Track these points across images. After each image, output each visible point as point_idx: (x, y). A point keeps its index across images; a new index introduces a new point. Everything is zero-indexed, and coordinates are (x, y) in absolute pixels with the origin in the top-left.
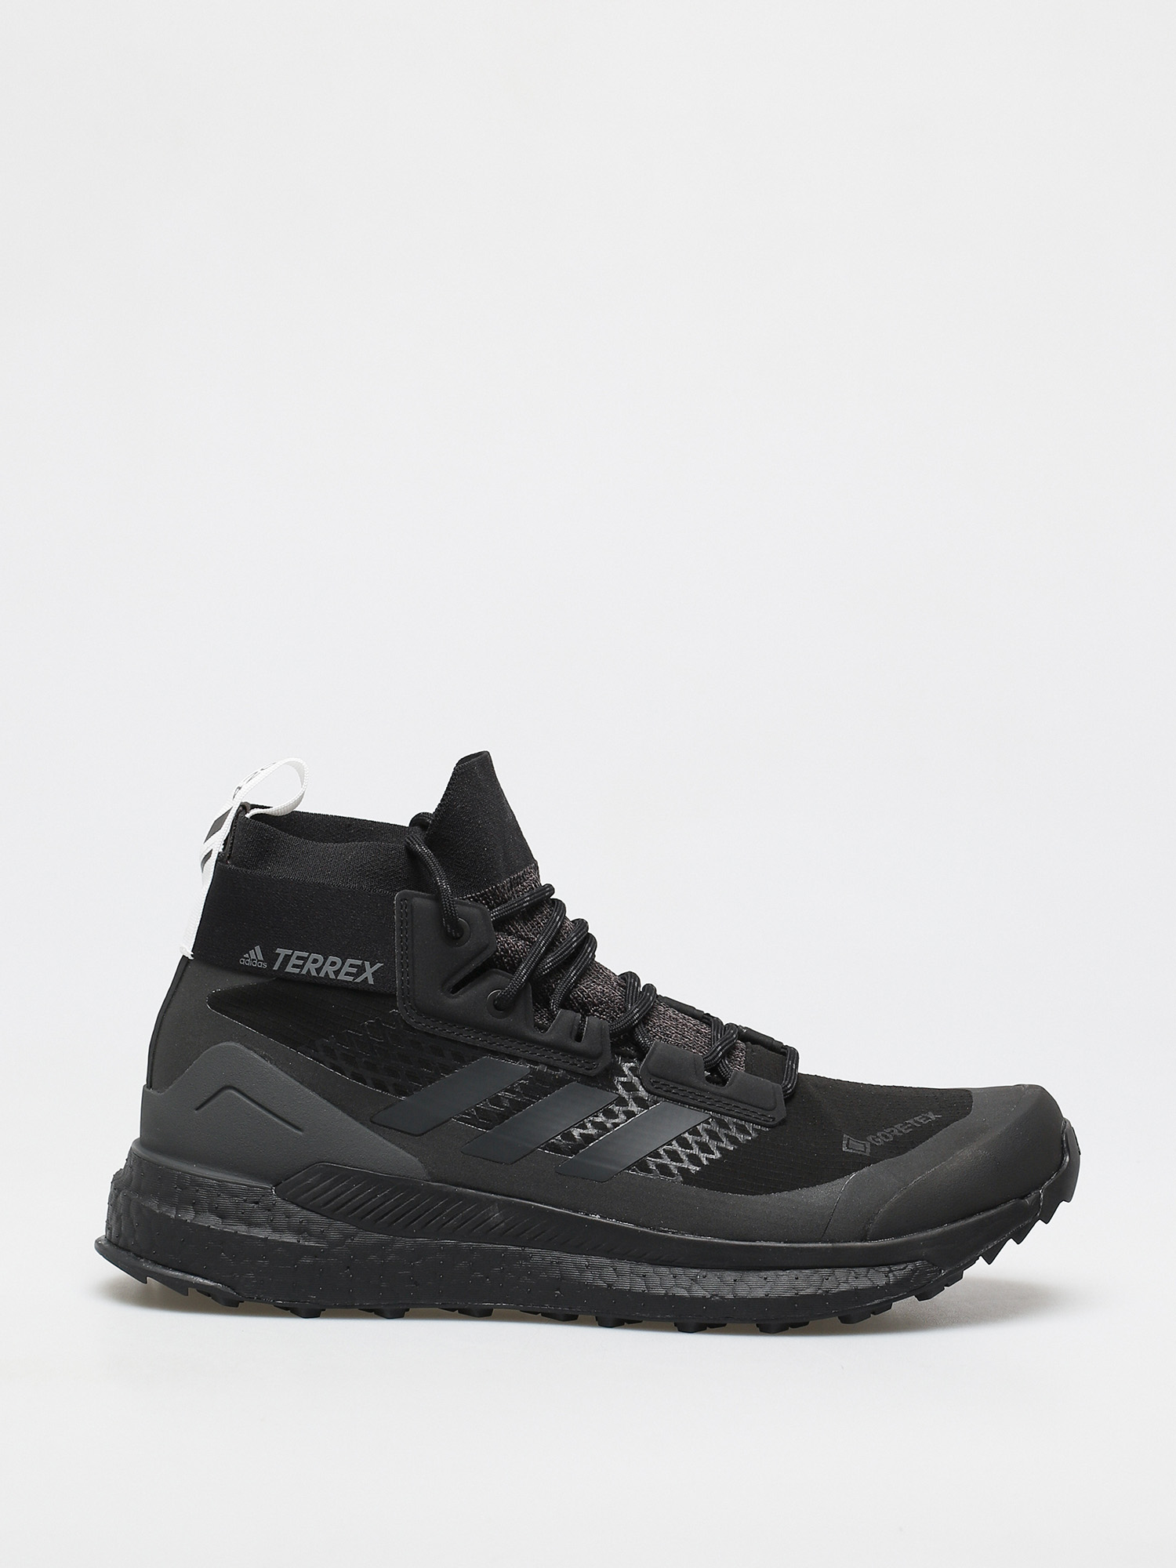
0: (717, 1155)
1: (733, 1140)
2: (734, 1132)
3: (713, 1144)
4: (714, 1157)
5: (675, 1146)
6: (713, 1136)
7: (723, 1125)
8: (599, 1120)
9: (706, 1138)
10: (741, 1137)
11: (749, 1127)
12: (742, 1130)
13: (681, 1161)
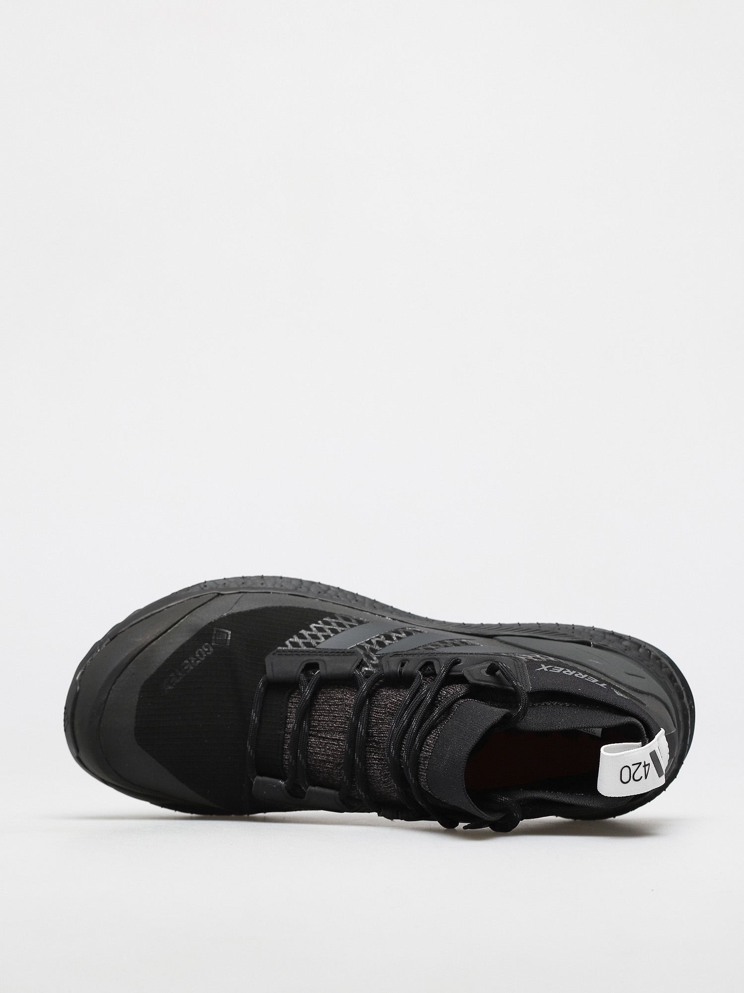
0: (312, 626)
1: (302, 637)
2: (300, 641)
3: (315, 632)
4: (314, 625)
5: (339, 629)
6: (315, 637)
7: (308, 645)
8: (389, 642)
9: (320, 634)
10: (296, 639)
11: (290, 647)
12: (294, 644)
13: (329, 629)
